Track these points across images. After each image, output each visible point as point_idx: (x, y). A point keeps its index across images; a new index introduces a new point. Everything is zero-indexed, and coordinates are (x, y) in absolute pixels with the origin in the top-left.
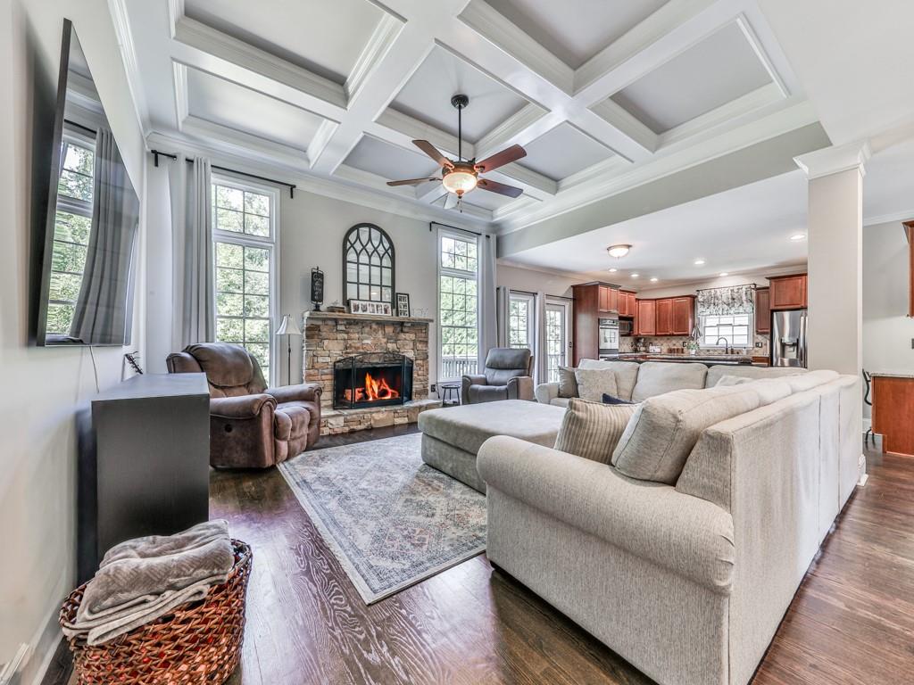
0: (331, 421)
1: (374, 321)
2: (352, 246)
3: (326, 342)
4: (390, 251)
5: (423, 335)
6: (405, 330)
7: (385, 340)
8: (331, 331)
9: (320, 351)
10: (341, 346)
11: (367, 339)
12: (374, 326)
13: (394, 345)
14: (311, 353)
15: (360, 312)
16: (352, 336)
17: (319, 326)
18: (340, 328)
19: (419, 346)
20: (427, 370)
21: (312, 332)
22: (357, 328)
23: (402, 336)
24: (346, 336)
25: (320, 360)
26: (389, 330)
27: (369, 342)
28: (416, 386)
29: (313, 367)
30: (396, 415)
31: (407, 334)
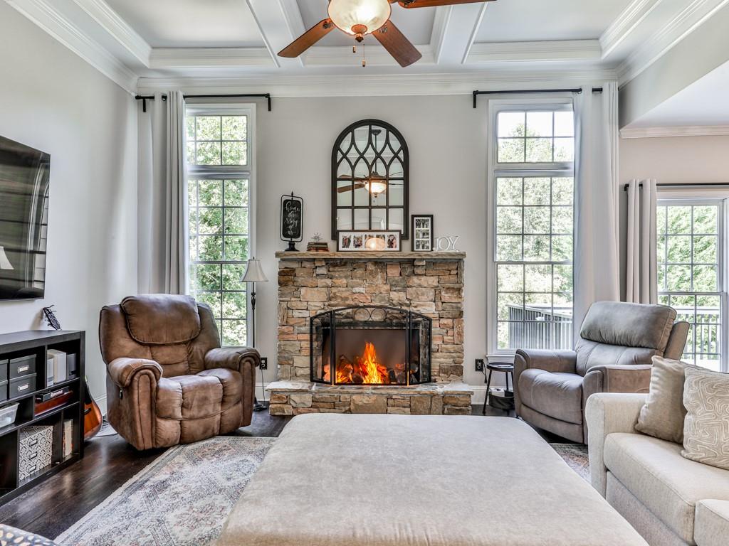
0: (293, 397)
1: (370, 260)
2: (345, 156)
3: (303, 290)
4: (401, 155)
5: (453, 278)
6: (418, 271)
7: (387, 287)
8: (311, 275)
9: (295, 303)
10: (323, 297)
11: (359, 285)
12: (371, 267)
13: (402, 295)
14: (284, 305)
15: (352, 247)
16: (338, 282)
17: (293, 270)
18: (319, 271)
19: (446, 296)
20: (460, 334)
21: (286, 277)
22: (346, 271)
23: (415, 280)
24: (329, 282)
25: (296, 314)
26: (394, 272)
27: (362, 290)
28: (439, 360)
29: (287, 324)
30: (391, 402)
31: (423, 278)
